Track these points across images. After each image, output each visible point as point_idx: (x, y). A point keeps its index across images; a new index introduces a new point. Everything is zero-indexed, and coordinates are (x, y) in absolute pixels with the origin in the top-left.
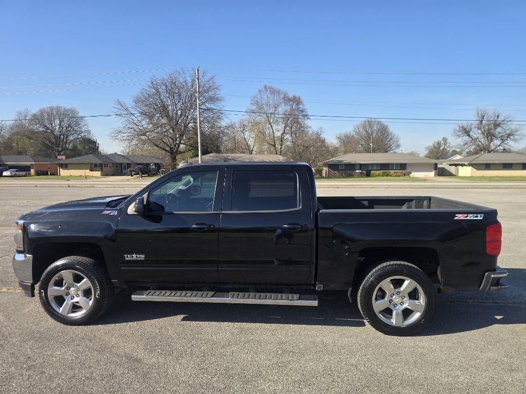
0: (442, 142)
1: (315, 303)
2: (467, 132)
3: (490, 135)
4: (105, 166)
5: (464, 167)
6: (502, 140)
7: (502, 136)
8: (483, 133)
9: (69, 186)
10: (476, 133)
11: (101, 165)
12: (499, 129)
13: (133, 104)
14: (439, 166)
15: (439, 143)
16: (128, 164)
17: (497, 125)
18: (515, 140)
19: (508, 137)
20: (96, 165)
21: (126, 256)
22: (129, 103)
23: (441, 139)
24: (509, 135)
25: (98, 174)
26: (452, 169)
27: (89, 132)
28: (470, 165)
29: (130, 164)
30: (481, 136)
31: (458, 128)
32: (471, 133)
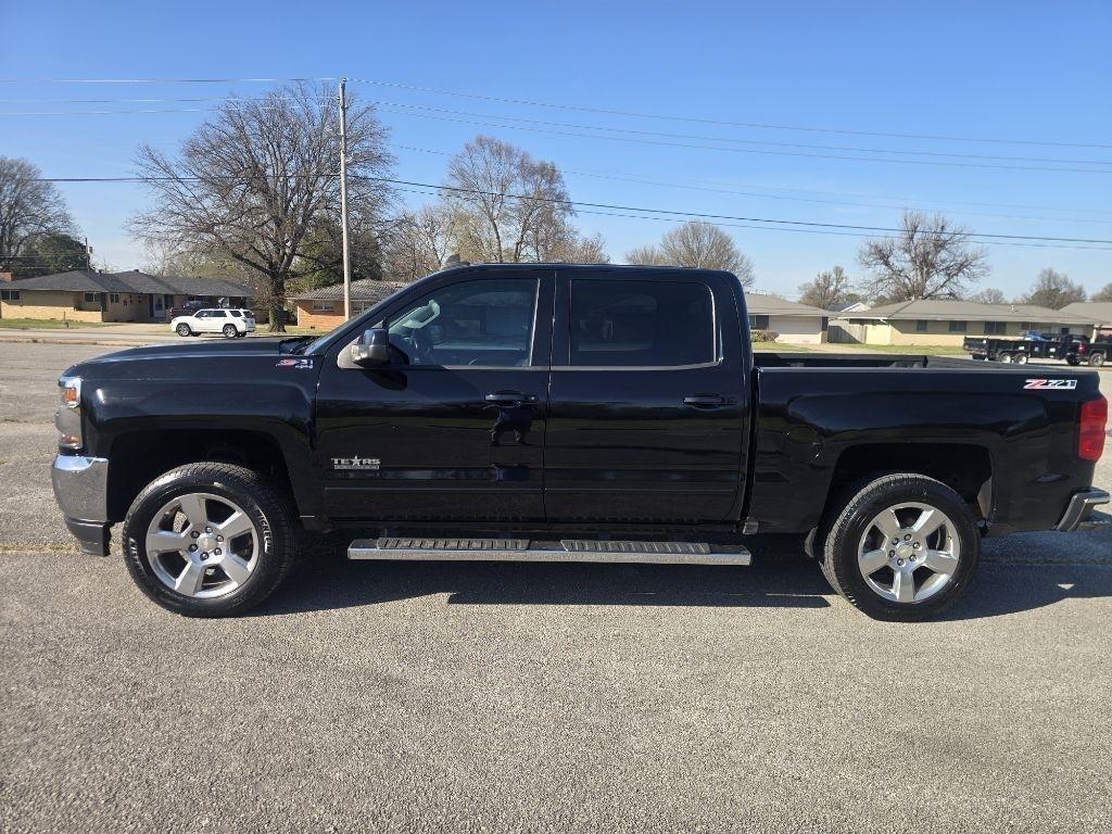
0: (834, 276)
1: (744, 559)
2: (884, 257)
3: (925, 264)
4: (112, 301)
5: (879, 326)
6: (949, 275)
7: (948, 268)
8: (913, 261)
9: (35, 341)
10: (901, 260)
11: (103, 295)
12: (943, 254)
13: (182, 158)
14: (830, 323)
15: (826, 278)
16: (166, 296)
17: (940, 245)
18: (972, 276)
19: (960, 270)
20: (89, 297)
21: (336, 461)
22: (174, 155)
23: (830, 270)
24: (961, 267)
25: (96, 317)
26: (855, 330)
27: (65, 219)
28: (889, 322)
29: (172, 296)
30: (909, 266)
31: (867, 249)
32: (891, 260)
